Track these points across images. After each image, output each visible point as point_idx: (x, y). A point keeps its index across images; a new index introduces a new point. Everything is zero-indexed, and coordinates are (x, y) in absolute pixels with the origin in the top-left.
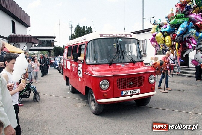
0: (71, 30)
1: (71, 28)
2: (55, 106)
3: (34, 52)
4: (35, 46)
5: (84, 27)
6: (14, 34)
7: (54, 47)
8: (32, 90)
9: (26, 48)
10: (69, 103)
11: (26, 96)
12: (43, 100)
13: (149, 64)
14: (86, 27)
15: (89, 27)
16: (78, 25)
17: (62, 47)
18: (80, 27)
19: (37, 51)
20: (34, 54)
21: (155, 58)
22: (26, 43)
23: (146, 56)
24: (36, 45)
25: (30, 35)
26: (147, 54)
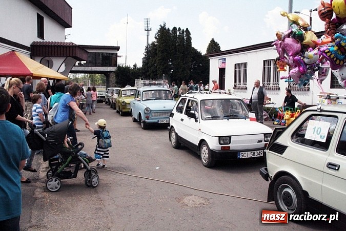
0: (148, 35)
1: (148, 30)
2: (136, 202)
3: (77, 76)
4: (80, 65)
5: (175, 29)
6: (42, 41)
7: (115, 68)
8: (82, 162)
9: (63, 68)
10: (166, 197)
11: (69, 175)
12: (106, 185)
14: (179, 28)
15: (185, 30)
16: (163, 25)
17: (132, 67)
18: (167, 28)
19: (83, 74)
20: (77, 80)
23: (309, 90)
24: (83, 62)
25: (73, 44)
26: (310, 86)
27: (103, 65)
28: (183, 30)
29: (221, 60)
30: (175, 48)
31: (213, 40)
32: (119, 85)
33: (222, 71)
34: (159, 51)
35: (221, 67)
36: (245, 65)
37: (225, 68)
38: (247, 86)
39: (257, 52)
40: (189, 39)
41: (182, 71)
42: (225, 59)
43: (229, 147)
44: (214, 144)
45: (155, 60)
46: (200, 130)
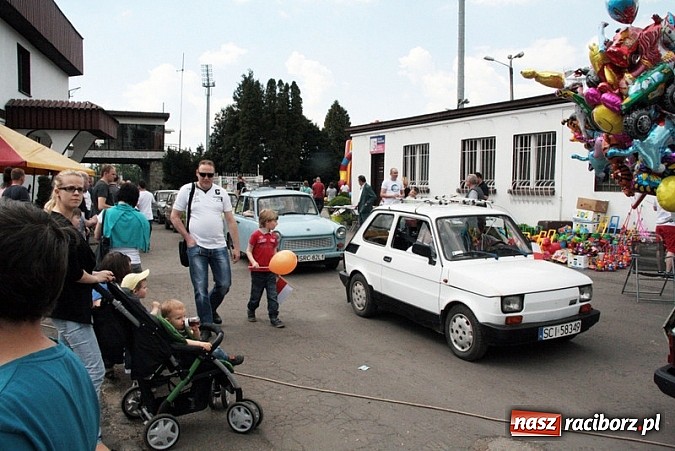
0: (208, 95)
1: (208, 86)
4: (94, 146)
5: (272, 82)
6: (27, 98)
7: (161, 153)
13: (571, 224)
14: (280, 82)
15: (290, 84)
16: (247, 76)
17: (194, 150)
18: (255, 81)
21: (598, 201)
22: (75, 133)
23: (553, 193)
24: (98, 142)
25: (92, 105)
26: (556, 188)
27: (136, 148)
28: (287, 84)
29: (375, 140)
30: (274, 117)
31: (336, 103)
32: (169, 186)
33: (378, 160)
34: (244, 122)
35: (376, 151)
36: (425, 148)
37: (383, 154)
38: (429, 187)
39: (450, 126)
40: (298, 101)
41: (286, 159)
42: (383, 137)
43: (521, 317)
44: (488, 313)
45: (235, 140)
46: (446, 281)
